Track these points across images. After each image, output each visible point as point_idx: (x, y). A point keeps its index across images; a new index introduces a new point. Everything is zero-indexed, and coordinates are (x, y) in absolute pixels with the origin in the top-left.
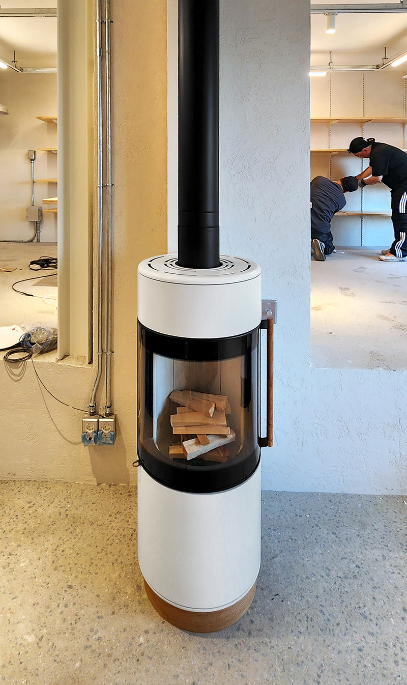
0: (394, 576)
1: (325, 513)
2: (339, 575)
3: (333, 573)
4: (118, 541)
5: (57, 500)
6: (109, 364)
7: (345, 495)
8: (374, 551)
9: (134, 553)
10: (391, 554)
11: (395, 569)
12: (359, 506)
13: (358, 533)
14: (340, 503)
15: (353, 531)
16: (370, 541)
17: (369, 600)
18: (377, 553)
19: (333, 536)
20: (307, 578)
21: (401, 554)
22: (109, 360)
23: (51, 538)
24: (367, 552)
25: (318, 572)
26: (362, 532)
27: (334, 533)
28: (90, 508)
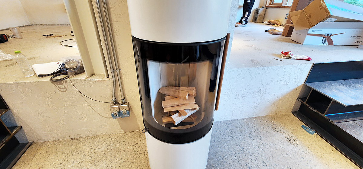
0: (257, 149)
1: (226, 128)
2: (236, 153)
3: (234, 153)
4: (138, 157)
5: (105, 143)
6: (119, 76)
7: (232, 120)
8: (248, 141)
9: (147, 161)
10: (254, 141)
11: (256, 146)
12: (238, 124)
13: (240, 135)
14: (231, 124)
15: (238, 134)
16: (245, 137)
17: (250, 160)
18: (249, 141)
19: (231, 138)
20: (224, 156)
21: (258, 140)
22: (119, 74)
23: (104, 161)
24: (245, 141)
25: (228, 153)
26: (242, 134)
27: (231, 136)
28: (122, 144)
